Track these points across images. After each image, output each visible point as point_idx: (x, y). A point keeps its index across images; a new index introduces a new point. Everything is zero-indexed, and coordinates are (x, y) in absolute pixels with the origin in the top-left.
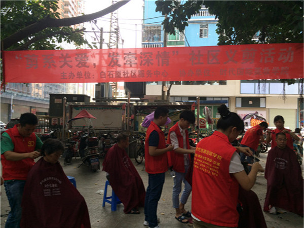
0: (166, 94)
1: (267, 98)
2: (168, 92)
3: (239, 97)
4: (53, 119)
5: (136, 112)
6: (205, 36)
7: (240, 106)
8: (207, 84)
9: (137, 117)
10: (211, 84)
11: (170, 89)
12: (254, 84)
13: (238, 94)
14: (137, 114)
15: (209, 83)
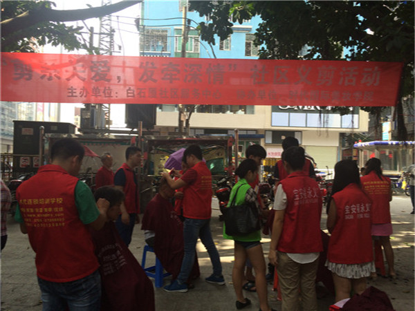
0: (184, 125)
1: (303, 132)
2: (187, 121)
3: (269, 130)
4: (22, 158)
5: (151, 149)
6: (227, 48)
7: (270, 142)
8: (228, 112)
9: (152, 155)
10: (235, 113)
11: (189, 117)
12: (287, 114)
13: (268, 127)
14: (153, 152)
15: (231, 111)
